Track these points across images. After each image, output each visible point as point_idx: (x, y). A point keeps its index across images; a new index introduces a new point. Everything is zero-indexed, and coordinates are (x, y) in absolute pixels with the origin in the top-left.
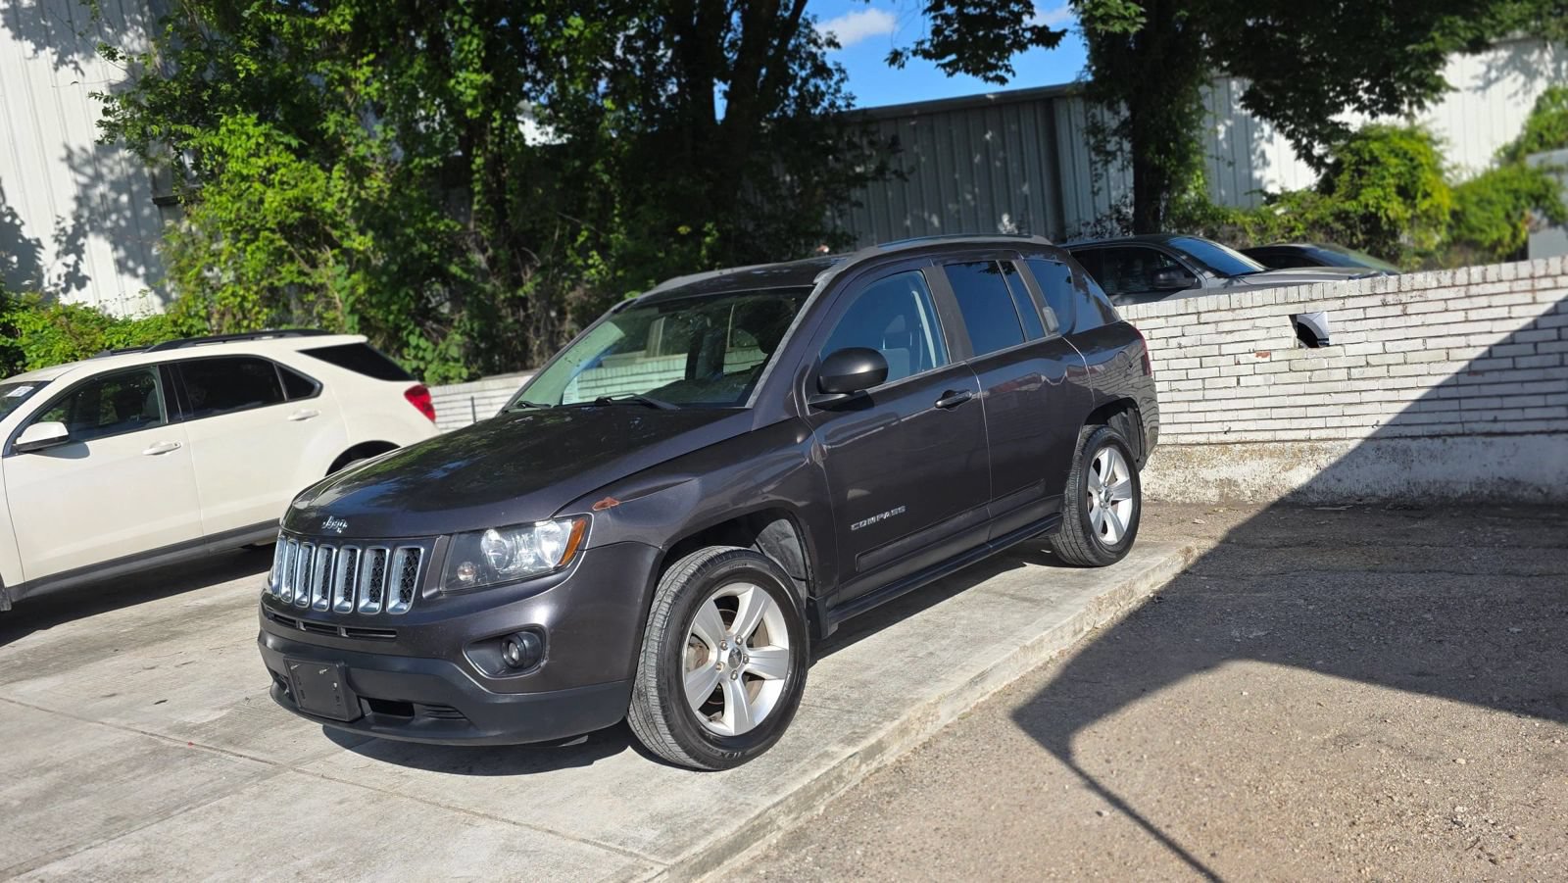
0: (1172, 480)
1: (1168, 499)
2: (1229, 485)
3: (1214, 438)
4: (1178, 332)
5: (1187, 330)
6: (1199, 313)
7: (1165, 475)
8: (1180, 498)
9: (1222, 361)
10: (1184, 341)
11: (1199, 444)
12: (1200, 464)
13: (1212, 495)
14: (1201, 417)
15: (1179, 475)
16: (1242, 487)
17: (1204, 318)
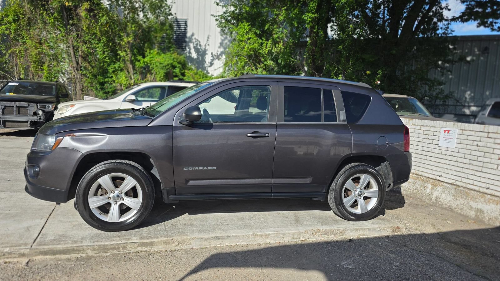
0: (458, 202)
1: (455, 210)
2: (480, 212)
3: (481, 190)
4: (478, 139)
5: (482, 139)
6: (489, 133)
7: (457, 199)
8: (459, 211)
9: (493, 156)
10: (479, 144)
11: (474, 190)
12: (471, 199)
13: (472, 214)
14: (478, 179)
15: (462, 201)
16: (486, 215)
17: (490, 135)
